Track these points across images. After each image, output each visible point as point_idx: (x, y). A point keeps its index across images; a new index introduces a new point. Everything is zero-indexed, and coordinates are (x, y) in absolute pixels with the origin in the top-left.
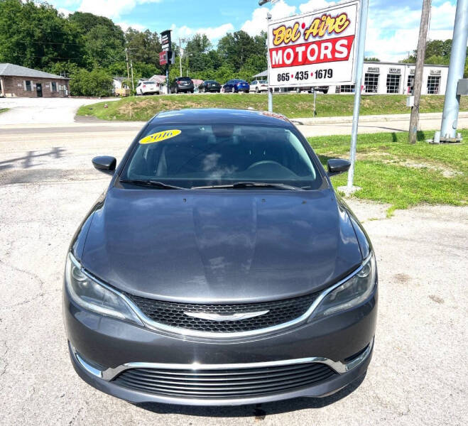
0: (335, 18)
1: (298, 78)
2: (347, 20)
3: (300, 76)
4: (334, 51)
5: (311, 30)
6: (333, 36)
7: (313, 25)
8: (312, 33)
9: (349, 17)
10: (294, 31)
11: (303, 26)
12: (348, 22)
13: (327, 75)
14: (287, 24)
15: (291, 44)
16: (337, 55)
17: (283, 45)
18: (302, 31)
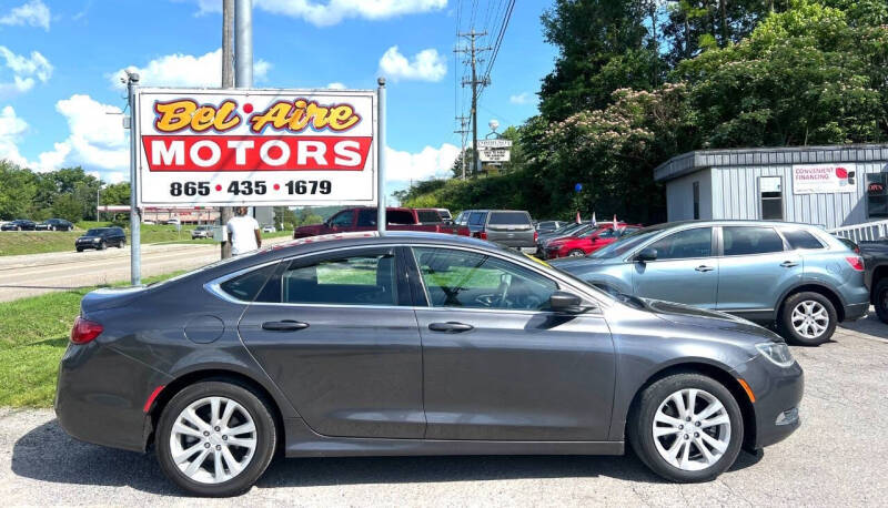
0: (329, 109)
1: (236, 192)
2: (353, 114)
3: (241, 188)
4: (330, 155)
5: (269, 117)
6: (327, 133)
7: (273, 111)
8: (272, 122)
9: (357, 111)
10: (223, 113)
11: (248, 108)
12: (355, 118)
13: (318, 189)
14: (202, 100)
15: (211, 133)
16: (338, 161)
17: (188, 132)
18: (246, 117)
